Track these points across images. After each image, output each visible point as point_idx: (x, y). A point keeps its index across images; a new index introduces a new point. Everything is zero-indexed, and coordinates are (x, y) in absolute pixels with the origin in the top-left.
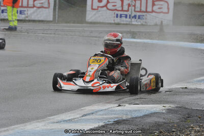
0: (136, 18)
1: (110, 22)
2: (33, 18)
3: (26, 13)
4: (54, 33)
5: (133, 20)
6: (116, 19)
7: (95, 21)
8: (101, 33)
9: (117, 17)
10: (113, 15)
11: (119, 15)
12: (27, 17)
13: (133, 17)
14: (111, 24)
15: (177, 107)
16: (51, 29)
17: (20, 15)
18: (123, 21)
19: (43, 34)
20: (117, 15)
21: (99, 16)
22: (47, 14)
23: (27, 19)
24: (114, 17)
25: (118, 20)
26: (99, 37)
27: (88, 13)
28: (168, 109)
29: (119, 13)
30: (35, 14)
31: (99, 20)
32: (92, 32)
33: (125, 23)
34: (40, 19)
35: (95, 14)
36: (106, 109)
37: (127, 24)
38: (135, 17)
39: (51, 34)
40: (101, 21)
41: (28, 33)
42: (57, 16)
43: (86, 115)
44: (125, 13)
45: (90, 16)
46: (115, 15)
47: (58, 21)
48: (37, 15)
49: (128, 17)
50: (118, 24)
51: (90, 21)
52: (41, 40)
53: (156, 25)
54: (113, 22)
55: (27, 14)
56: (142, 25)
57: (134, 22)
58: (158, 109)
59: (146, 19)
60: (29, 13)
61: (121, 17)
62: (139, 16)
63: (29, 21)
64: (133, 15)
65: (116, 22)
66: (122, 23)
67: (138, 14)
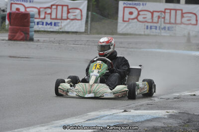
0: (165, 30)
1: (140, 33)
2: (66, 29)
3: (60, 24)
4: (85, 44)
5: (163, 31)
6: (146, 30)
7: (126, 32)
8: (131, 43)
9: (147, 28)
10: (144, 27)
11: (149, 27)
12: (61, 29)
13: (162, 29)
14: (140, 35)
15: (180, 113)
16: (82, 40)
17: (55, 27)
18: (153, 32)
19: (74, 44)
20: (147, 26)
21: (130, 28)
22: (80, 26)
23: (61, 30)
24: (144, 29)
25: (148, 32)
26: (127, 48)
27: (119, 24)
28: (170, 115)
29: (149, 25)
30: (69, 26)
31: (129, 31)
32: (121, 43)
33: (154, 34)
34: (73, 30)
35: (126, 26)
36: (111, 115)
37: (156, 35)
38: (164, 28)
39: (81, 45)
40: (132, 33)
41: (59, 44)
42: (89, 27)
43: (90, 120)
44: (155, 25)
45: (122, 27)
46: (146, 27)
47: (90, 33)
48: (70, 26)
49: (158, 28)
50: (148, 35)
51: (121, 32)
52: (71, 50)
53: (184, 36)
54: (143, 33)
55: (61, 26)
56: (171, 36)
57: (163, 33)
58: (160, 115)
59: (175, 30)
60: (63, 24)
61: (151, 28)
62: (168, 28)
63: (63, 32)
64: (162, 27)
65: (146, 33)
66: (152, 34)
67: (167, 26)
